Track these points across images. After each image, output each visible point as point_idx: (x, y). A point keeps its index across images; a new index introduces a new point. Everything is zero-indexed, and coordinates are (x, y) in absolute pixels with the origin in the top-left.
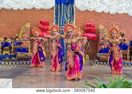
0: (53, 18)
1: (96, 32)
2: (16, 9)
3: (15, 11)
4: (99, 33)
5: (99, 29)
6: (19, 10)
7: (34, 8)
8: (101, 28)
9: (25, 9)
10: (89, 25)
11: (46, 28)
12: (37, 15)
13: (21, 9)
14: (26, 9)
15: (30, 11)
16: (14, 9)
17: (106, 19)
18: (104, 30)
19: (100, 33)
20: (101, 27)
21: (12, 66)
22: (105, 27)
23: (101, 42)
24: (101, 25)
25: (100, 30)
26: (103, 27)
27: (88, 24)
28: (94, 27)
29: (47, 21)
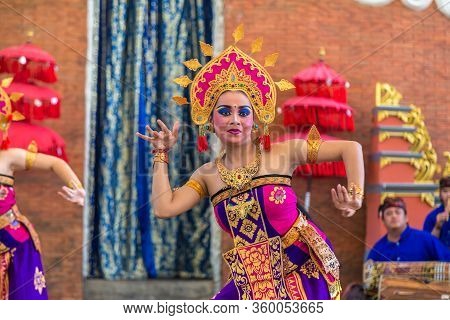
0: (84, 39)
1: (356, 126)
4: (375, 131)
5: (376, 110)
8: (388, 103)
10: (312, 81)
11: (38, 103)
17: (420, 49)
18: (404, 117)
19: (382, 136)
20: (387, 97)
22: (410, 95)
23: (389, 189)
24: (383, 81)
25: (381, 115)
26: (399, 96)
27: (305, 74)
28: (340, 95)
29: (44, 54)
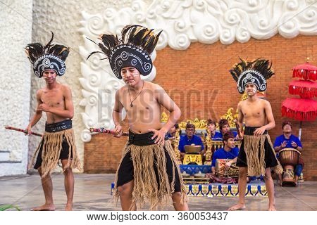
2: (230, 40)
3: (227, 45)
6: (236, 41)
7: (278, 34)
9: (252, 38)
12: (286, 54)
13: (241, 38)
14: (255, 37)
15: (267, 42)
16: (223, 40)
21: (200, 195)
